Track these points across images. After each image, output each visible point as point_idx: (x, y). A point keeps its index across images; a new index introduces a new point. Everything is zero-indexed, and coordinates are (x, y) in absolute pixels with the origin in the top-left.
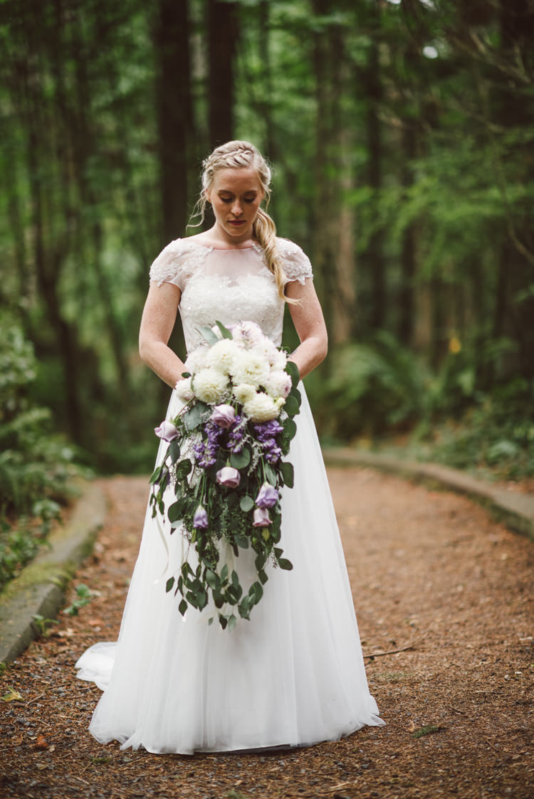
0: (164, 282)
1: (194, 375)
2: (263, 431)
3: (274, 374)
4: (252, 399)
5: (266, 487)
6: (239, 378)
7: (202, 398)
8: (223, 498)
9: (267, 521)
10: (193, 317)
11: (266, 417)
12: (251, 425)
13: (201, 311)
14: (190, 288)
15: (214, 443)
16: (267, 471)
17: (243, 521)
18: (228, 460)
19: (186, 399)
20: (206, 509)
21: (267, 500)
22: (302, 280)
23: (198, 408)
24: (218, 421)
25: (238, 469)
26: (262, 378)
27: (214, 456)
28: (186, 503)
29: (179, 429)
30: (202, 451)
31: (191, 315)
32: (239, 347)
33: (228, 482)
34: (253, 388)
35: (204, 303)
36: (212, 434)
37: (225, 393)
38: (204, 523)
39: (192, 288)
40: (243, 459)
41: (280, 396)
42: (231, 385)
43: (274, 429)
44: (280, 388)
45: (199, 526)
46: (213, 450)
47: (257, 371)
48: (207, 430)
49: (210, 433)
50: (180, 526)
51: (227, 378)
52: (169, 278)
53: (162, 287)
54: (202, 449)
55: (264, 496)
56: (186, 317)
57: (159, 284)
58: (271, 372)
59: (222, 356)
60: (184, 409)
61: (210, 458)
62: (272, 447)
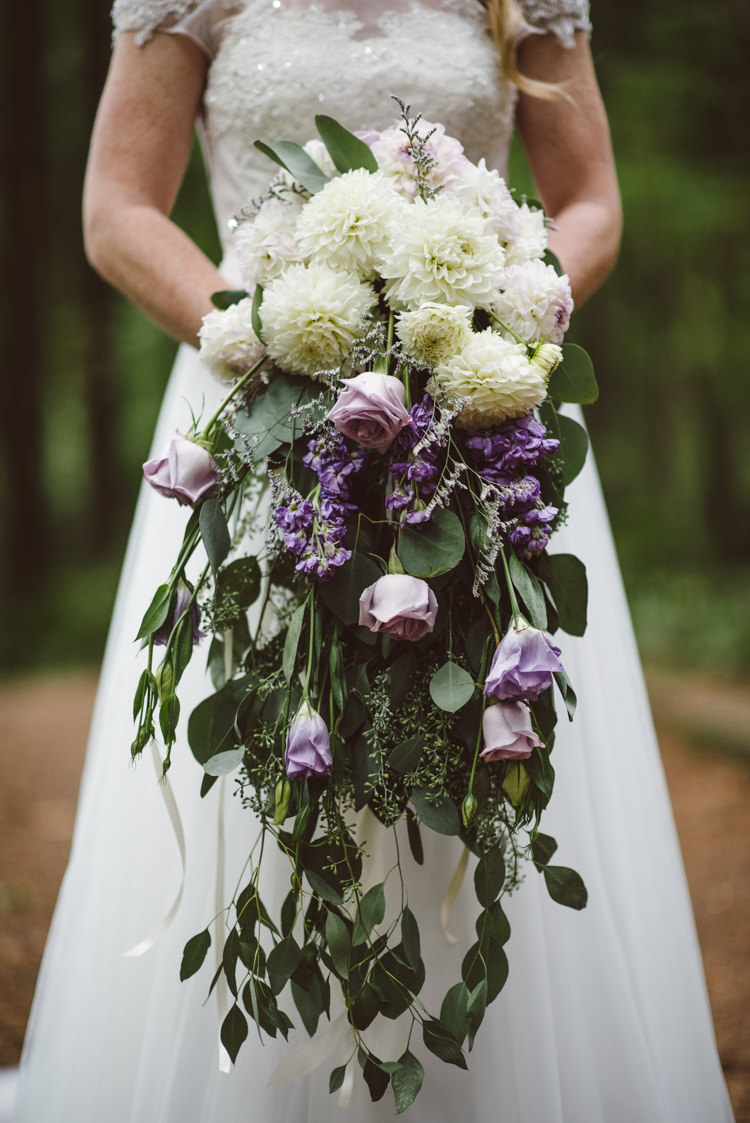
0: (156, 32)
1: (260, 289)
2: (499, 453)
3: (517, 270)
4: (459, 351)
5: (518, 632)
6: (415, 282)
7: (292, 362)
8: (372, 673)
9: (529, 741)
10: (243, 130)
11: (510, 405)
12: (461, 430)
13: (272, 107)
14: (236, 42)
15: (339, 499)
16: (518, 578)
17: (439, 743)
18: (393, 550)
19: (234, 370)
20: (325, 715)
21: (526, 675)
22: (564, 30)
23: (275, 395)
24: (355, 423)
25: (427, 580)
26: (485, 280)
27: (343, 541)
28: (254, 696)
29: (221, 463)
30: (303, 524)
31: (239, 123)
32: (402, 192)
33: (401, 620)
34: (462, 314)
35: (280, 83)
36: (331, 470)
37: (371, 334)
38: (319, 757)
39: (243, 42)
40: (443, 546)
41: (546, 339)
42: (383, 311)
43: (536, 442)
44: (541, 314)
45: (305, 769)
46: (339, 520)
47: (469, 261)
48: (314, 460)
49: (324, 467)
50: (231, 766)
51: (368, 290)
52: (171, 19)
53: (151, 49)
54: (302, 519)
55: (515, 661)
56: (222, 136)
57: (140, 38)
58: (507, 264)
59: (352, 222)
60: (230, 399)
61: (330, 546)
62: (530, 504)
